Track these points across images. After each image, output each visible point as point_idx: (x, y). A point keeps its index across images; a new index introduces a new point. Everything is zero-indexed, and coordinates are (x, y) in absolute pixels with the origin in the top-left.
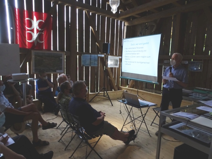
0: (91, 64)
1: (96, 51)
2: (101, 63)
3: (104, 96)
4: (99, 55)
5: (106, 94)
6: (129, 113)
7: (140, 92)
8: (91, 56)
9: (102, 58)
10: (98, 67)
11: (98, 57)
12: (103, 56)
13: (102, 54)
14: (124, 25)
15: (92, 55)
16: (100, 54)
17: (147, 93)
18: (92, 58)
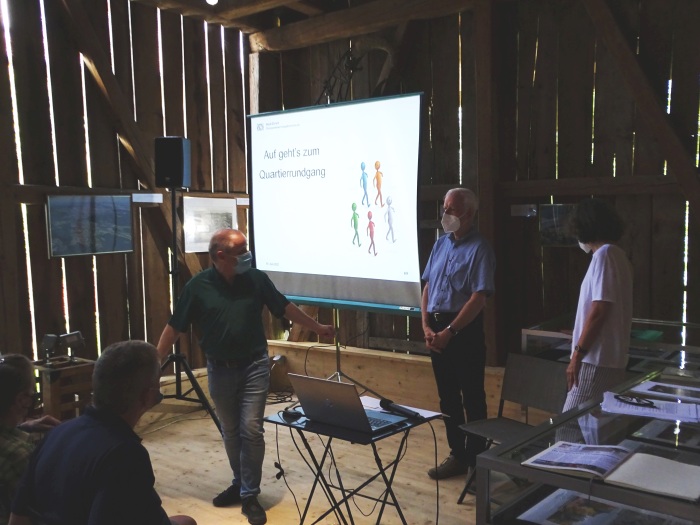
0: (98, 245)
1: (119, 175)
2: (149, 236)
3: (179, 395)
4: (138, 198)
5: (186, 386)
6: (319, 468)
7: (348, 356)
8: (93, 205)
9: (151, 211)
10: (133, 258)
11: (135, 206)
12: (157, 198)
13: (151, 190)
14: (248, 50)
15: (99, 199)
16: (143, 191)
17: (380, 359)
18: (98, 210)
